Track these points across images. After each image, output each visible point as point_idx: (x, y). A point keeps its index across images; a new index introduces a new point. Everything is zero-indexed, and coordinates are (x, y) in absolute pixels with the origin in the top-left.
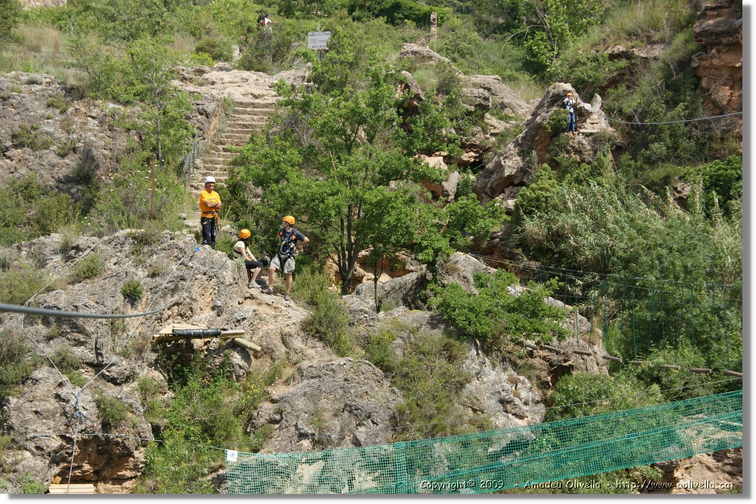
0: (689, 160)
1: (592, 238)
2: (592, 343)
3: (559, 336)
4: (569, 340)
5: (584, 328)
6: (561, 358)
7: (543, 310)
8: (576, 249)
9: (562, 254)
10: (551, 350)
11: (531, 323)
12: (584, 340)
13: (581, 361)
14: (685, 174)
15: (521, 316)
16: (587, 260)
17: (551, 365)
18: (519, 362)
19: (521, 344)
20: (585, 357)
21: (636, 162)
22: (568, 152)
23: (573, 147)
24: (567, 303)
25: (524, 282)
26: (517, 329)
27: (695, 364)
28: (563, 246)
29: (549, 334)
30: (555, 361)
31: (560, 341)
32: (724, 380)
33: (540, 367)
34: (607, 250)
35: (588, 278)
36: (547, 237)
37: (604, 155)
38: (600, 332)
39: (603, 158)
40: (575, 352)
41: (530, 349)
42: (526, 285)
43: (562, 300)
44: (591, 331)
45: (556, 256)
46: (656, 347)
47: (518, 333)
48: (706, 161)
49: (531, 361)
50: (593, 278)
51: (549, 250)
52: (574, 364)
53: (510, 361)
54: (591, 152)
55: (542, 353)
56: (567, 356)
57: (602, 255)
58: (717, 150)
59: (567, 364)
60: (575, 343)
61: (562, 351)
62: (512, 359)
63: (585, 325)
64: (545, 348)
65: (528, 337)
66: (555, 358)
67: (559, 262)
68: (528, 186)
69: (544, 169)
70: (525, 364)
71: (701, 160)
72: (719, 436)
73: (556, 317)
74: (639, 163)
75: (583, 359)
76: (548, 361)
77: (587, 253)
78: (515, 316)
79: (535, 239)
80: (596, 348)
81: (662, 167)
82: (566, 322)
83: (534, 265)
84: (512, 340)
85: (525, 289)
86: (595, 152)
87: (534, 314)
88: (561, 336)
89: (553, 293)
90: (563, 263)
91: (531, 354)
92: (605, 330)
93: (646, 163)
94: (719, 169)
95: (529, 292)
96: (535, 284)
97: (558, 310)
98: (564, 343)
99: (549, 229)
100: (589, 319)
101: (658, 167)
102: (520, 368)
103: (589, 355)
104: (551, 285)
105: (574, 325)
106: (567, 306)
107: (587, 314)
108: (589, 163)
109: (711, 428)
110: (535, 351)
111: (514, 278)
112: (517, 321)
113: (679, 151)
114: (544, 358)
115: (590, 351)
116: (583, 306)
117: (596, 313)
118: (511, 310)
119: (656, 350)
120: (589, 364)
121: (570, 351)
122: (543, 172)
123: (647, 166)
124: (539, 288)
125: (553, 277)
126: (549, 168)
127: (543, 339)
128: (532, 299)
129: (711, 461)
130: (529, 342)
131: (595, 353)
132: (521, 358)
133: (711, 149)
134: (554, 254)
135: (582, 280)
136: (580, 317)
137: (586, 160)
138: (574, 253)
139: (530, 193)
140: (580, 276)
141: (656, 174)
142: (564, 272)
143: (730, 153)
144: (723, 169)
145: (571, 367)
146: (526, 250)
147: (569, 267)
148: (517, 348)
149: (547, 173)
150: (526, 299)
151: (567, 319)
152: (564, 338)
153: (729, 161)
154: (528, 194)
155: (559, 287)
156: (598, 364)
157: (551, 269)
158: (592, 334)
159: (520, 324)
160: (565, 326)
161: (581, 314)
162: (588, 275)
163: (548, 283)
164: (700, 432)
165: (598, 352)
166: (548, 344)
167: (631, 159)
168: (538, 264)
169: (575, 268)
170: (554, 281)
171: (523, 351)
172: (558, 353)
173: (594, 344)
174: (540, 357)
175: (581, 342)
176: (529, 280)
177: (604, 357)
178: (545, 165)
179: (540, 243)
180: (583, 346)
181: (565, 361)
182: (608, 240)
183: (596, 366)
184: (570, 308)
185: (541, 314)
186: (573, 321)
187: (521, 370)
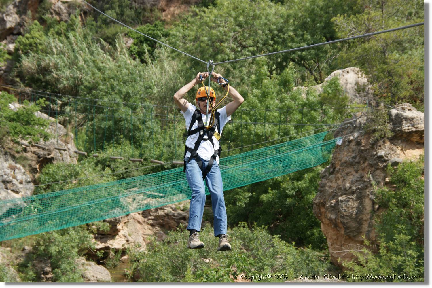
0: (131, 23)
1: (68, 73)
2: (66, 143)
3: (45, 138)
4: (51, 140)
5: (62, 133)
6: (46, 152)
7: (34, 120)
8: (58, 80)
9: (48, 83)
10: (39, 147)
11: (26, 129)
12: (62, 140)
13: (59, 154)
14: (128, 32)
15: (18, 124)
16: (64, 87)
17: (39, 157)
18: (17, 155)
19: (18, 143)
20: (62, 151)
21: (97, 22)
22: (51, 14)
23: (55, 11)
24: (51, 115)
25: (21, 101)
26: (16, 133)
27: (132, 156)
28: (48, 77)
29: (38, 137)
30: (42, 154)
31: (45, 141)
32: (150, 166)
33: (31, 158)
34: (78, 80)
35: (65, 99)
36: (37, 71)
37: (76, 17)
38: (72, 135)
39: (74, 18)
40: (56, 149)
41: (24, 146)
42: (22, 103)
43: (47, 113)
44: (66, 135)
45: (43, 84)
46: (108, 145)
47: (16, 136)
48: (141, 24)
49: (25, 154)
50: (69, 99)
51: (38, 80)
52: (55, 157)
53: (10, 154)
54: (67, 15)
55: (33, 149)
56: (50, 151)
57: (75, 84)
58: (148, 17)
59: (49, 156)
60: (56, 143)
61: (47, 148)
62: (12, 153)
63: (62, 130)
64: (35, 146)
65: (23, 138)
66: (41, 152)
67: (45, 88)
68: (23, 36)
69: (36, 24)
70: (21, 157)
71: (138, 23)
72: (146, 202)
73: (42, 125)
74: (99, 24)
75: (61, 153)
76: (37, 155)
77: (65, 82)
78: (14, 124)
79: (28, 72)
80: (69, 146)
81: (114, 27)
82: (49, 129)
83: (28, 90)
84: (12, 140)
85: (21, 105)
86: (69, 14)
87: (28, 123)
88: (46, 138)
89: (41, 108)
90: (48, 89)
91: (25, 150)
92: (76, 134)
93: (103, 24)
94: (149, 30)
95: (24, 108)
96: (29, 103)
97: (45, 121)
98: (48, 143)
99: (39, 65)
100: (65, 126)
101: (111, 27)
102: (17, 159)
103: (65, 150)
104: (40, 103)
105: (55, 130)
106: (50, 118)
107: (64, 123)
108: (66, 22)
109: (142, 196)
110: (28, 148)
111: (14, 98)
112: (16, 128)
113: (124, 16)
114: (34, 153)
115: (65, 148)
116: (61, 118)
117: (70, 122)
118: (11, 120)
119: (107, 147)
120: (65, 156)
121: (52, 148)
122: (34, 26)
123: (103, 26)
124: (31, 105)
125: (42, 98)
126: (38, 24)
127: (33, 139)
128: (27, 113)
129: (140, 218)
130: (24, 142)
131: (69, 149)
132: (18, 152)
133: (144, 16)
134: (42, 82)
135: (61, 101)
136: (59, 125)
137: (64, 20)
138: (56, 83)
139: (25, 41)
140: (60, 98)
141: (109, 31)
142: (48, 95)
143: (156, 20)
144: (152, 30)
145: (53, 158)
146: (22, 79)
147: (52, 92)
148: (16, 145)
149: (37, 27)
150: (22, 113)
151: (50, 127)
152: (48, 139)
153: (156, 25)
154: (24, 40)
155: (46, 105)
156: (70, 156)
157: (39, 93)
158: (67, 136)
159: (18, 129)
160: (49, 131)
161: (60, 123)
162: (65, 97)
163: (38, 102)
164: (134, 199)
165: (71, 149)
166: (37, 143)
167: (93, 21)
168: (31, 89)
169: (56, 92)
170: (42, 101)
171: (19, 148)
172: (44, 149)
173: (68, 143)
174: (31, 152)
175: (60, 142)
176: (24, 100)
177: (76, 152)
178: (36, 22)
179: (32, 75)
180: (60, 145)
181: (49, 154)
182: (78, 74)
183: (69, 157)
184: (53, 119)
185: (32, 123)
186: (54, 128)
187: (18, 161)
